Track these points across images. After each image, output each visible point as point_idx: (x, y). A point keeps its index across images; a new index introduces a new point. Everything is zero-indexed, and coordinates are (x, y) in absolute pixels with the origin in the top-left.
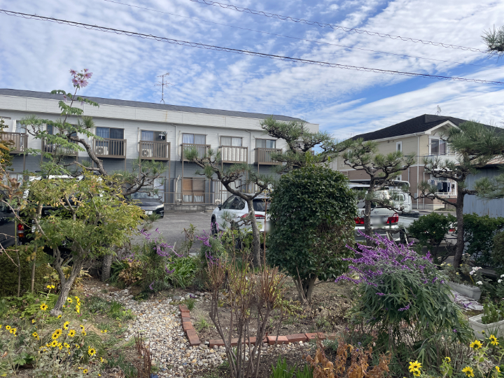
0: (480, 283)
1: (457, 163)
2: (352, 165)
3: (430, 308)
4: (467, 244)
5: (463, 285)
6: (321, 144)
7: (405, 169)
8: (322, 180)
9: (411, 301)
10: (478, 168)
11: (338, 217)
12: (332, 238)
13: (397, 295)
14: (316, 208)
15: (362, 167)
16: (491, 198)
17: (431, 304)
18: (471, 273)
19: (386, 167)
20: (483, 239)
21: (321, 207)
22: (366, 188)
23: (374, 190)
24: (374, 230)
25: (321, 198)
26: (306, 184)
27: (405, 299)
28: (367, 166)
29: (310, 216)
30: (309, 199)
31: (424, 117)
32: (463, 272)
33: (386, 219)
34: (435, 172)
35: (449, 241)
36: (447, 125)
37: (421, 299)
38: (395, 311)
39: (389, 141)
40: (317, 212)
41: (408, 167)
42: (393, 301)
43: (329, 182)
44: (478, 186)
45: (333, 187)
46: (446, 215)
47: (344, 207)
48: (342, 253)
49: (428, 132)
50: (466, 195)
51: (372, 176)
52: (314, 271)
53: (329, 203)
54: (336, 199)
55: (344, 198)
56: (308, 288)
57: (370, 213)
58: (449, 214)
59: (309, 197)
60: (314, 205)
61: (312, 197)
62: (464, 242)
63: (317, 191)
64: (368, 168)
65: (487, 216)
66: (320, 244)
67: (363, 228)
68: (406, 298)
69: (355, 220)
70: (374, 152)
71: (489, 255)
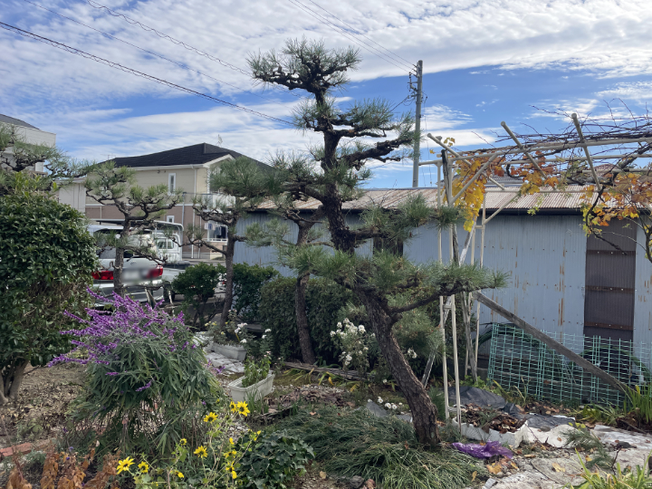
0: (244, 341)
1: (229, 205)
2: (98, 198)
3: (176, 381)
4: (236, 297)
5: (228, 346)
6: (47, 162)
7: (170, 208)
8: (39, 216)
9: (154, 376)
10: (249, 212)
11: (65, 272)
12: (55, 302)
13: (136, 372)
14: (29, 259)
15: (113, 202)
16: (259, 246)
17: (178, 376)
18: (236, 331)
19: (145, 204)
20: (252, 291)
21: (36, 257)
22: (119, 231)
23: (129, 233)
24: (126, 287)
25: (37, 243)
26: (13, 223)
27: (145, 375)
28: (120, 200)
29: (17, 271)
30: (17, 245)
31: (202, 146)
32: (229, 330)
33: (146, 273)
34: (204, 213)
35: (218, 296)
36: (227, 160)
37: (166, 372)
38: (134, 392)
39: (159, 171)
40: (29, 265)
41: (173, 205)
42: (129, 381)
43: (53, 220)
44: (249, 232)
45: (59, 227)
46: (215, 265)
47: (75, 256)
48: (70, 323)
49: (207, 165)
50: (237, 242)
51: (126, 215)
52: (21, 354)
53: (51, 251)
54: (62, 245)
55: (76, 244)
56: (12, 379)
57: (122, 265)
58: (219, 264)
59: (16, 242)
60: (25, 254)
61: (22, 242)
62: (233, 296)
63: (30, 233)
64: (122, 204)
65: (257, 266)
66: (34, 313)
67: (112, 285)
68: (148, 373)
69: (93, 274)
70: (131, 183)
71: (257, 308)
